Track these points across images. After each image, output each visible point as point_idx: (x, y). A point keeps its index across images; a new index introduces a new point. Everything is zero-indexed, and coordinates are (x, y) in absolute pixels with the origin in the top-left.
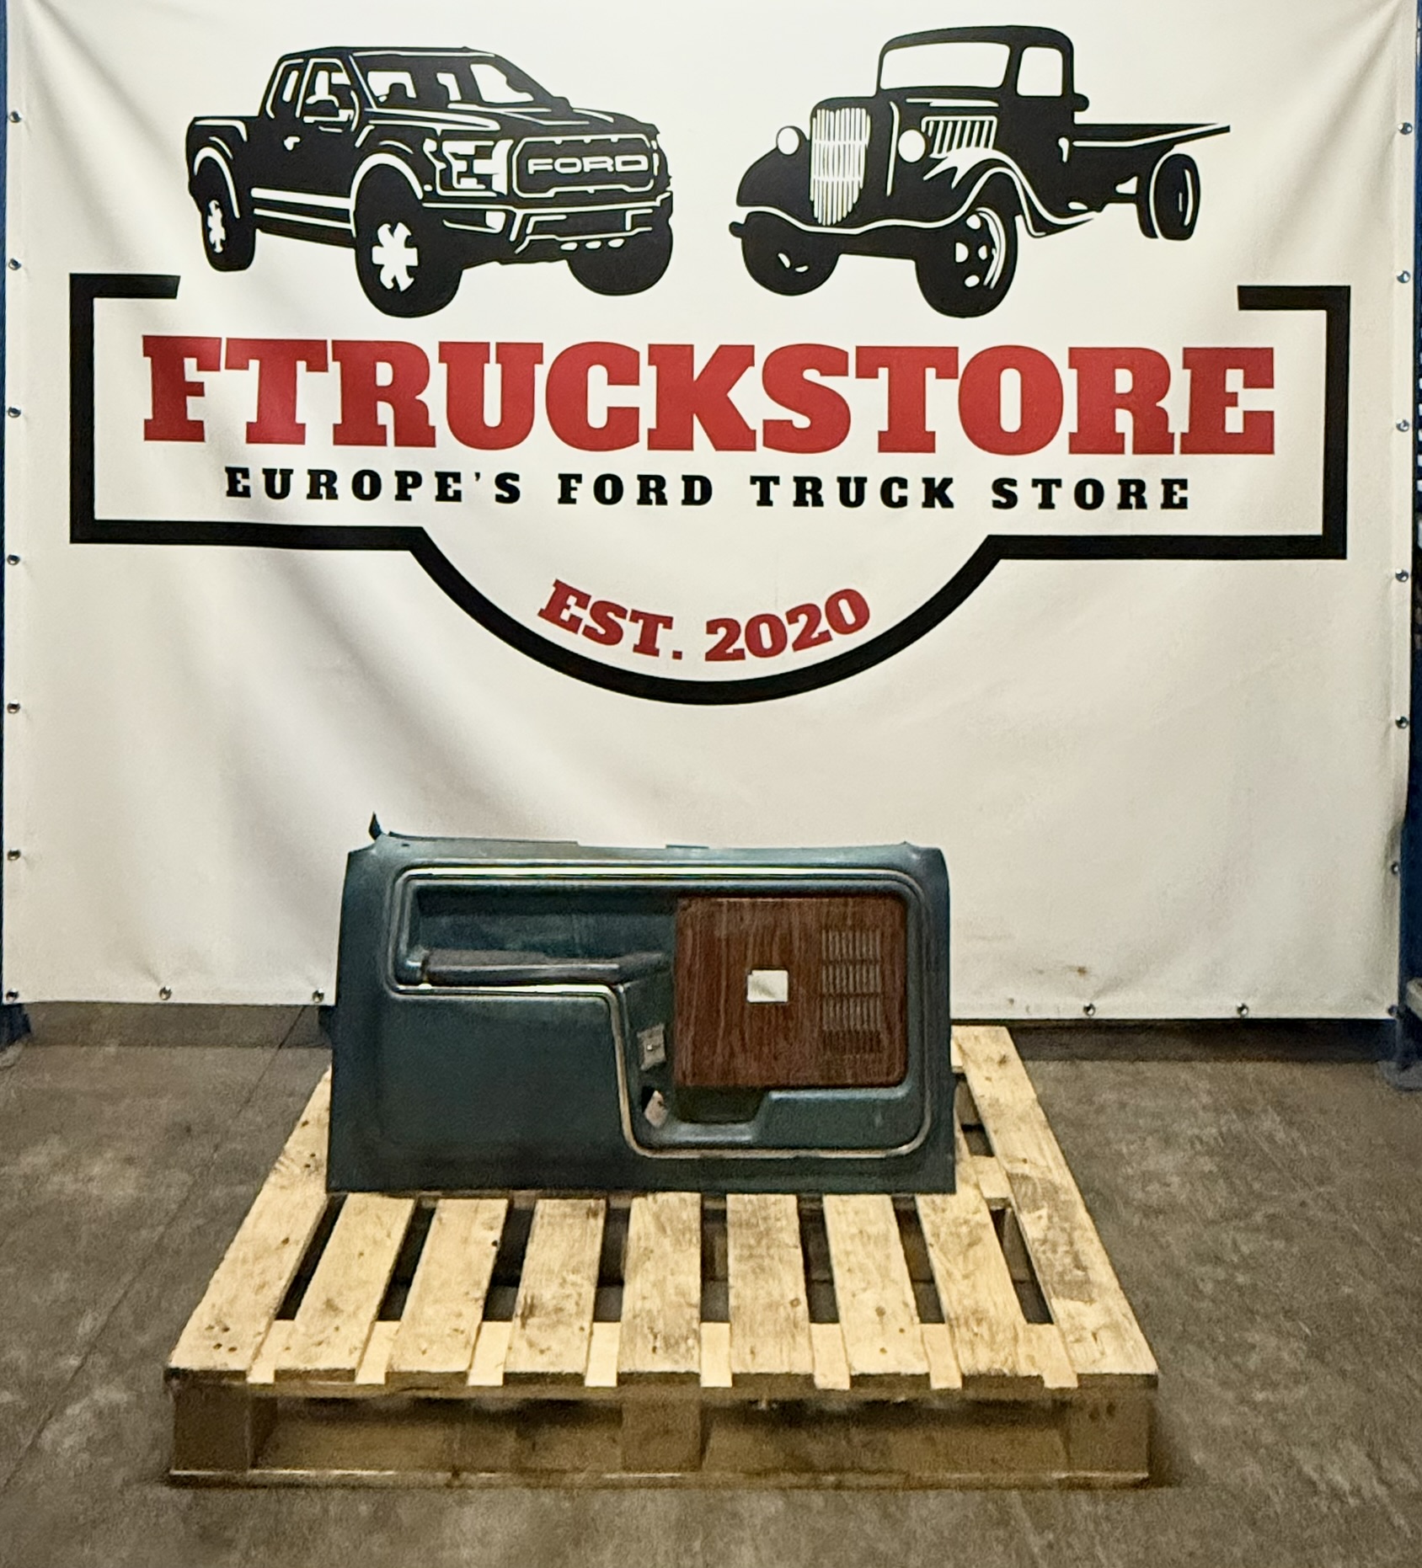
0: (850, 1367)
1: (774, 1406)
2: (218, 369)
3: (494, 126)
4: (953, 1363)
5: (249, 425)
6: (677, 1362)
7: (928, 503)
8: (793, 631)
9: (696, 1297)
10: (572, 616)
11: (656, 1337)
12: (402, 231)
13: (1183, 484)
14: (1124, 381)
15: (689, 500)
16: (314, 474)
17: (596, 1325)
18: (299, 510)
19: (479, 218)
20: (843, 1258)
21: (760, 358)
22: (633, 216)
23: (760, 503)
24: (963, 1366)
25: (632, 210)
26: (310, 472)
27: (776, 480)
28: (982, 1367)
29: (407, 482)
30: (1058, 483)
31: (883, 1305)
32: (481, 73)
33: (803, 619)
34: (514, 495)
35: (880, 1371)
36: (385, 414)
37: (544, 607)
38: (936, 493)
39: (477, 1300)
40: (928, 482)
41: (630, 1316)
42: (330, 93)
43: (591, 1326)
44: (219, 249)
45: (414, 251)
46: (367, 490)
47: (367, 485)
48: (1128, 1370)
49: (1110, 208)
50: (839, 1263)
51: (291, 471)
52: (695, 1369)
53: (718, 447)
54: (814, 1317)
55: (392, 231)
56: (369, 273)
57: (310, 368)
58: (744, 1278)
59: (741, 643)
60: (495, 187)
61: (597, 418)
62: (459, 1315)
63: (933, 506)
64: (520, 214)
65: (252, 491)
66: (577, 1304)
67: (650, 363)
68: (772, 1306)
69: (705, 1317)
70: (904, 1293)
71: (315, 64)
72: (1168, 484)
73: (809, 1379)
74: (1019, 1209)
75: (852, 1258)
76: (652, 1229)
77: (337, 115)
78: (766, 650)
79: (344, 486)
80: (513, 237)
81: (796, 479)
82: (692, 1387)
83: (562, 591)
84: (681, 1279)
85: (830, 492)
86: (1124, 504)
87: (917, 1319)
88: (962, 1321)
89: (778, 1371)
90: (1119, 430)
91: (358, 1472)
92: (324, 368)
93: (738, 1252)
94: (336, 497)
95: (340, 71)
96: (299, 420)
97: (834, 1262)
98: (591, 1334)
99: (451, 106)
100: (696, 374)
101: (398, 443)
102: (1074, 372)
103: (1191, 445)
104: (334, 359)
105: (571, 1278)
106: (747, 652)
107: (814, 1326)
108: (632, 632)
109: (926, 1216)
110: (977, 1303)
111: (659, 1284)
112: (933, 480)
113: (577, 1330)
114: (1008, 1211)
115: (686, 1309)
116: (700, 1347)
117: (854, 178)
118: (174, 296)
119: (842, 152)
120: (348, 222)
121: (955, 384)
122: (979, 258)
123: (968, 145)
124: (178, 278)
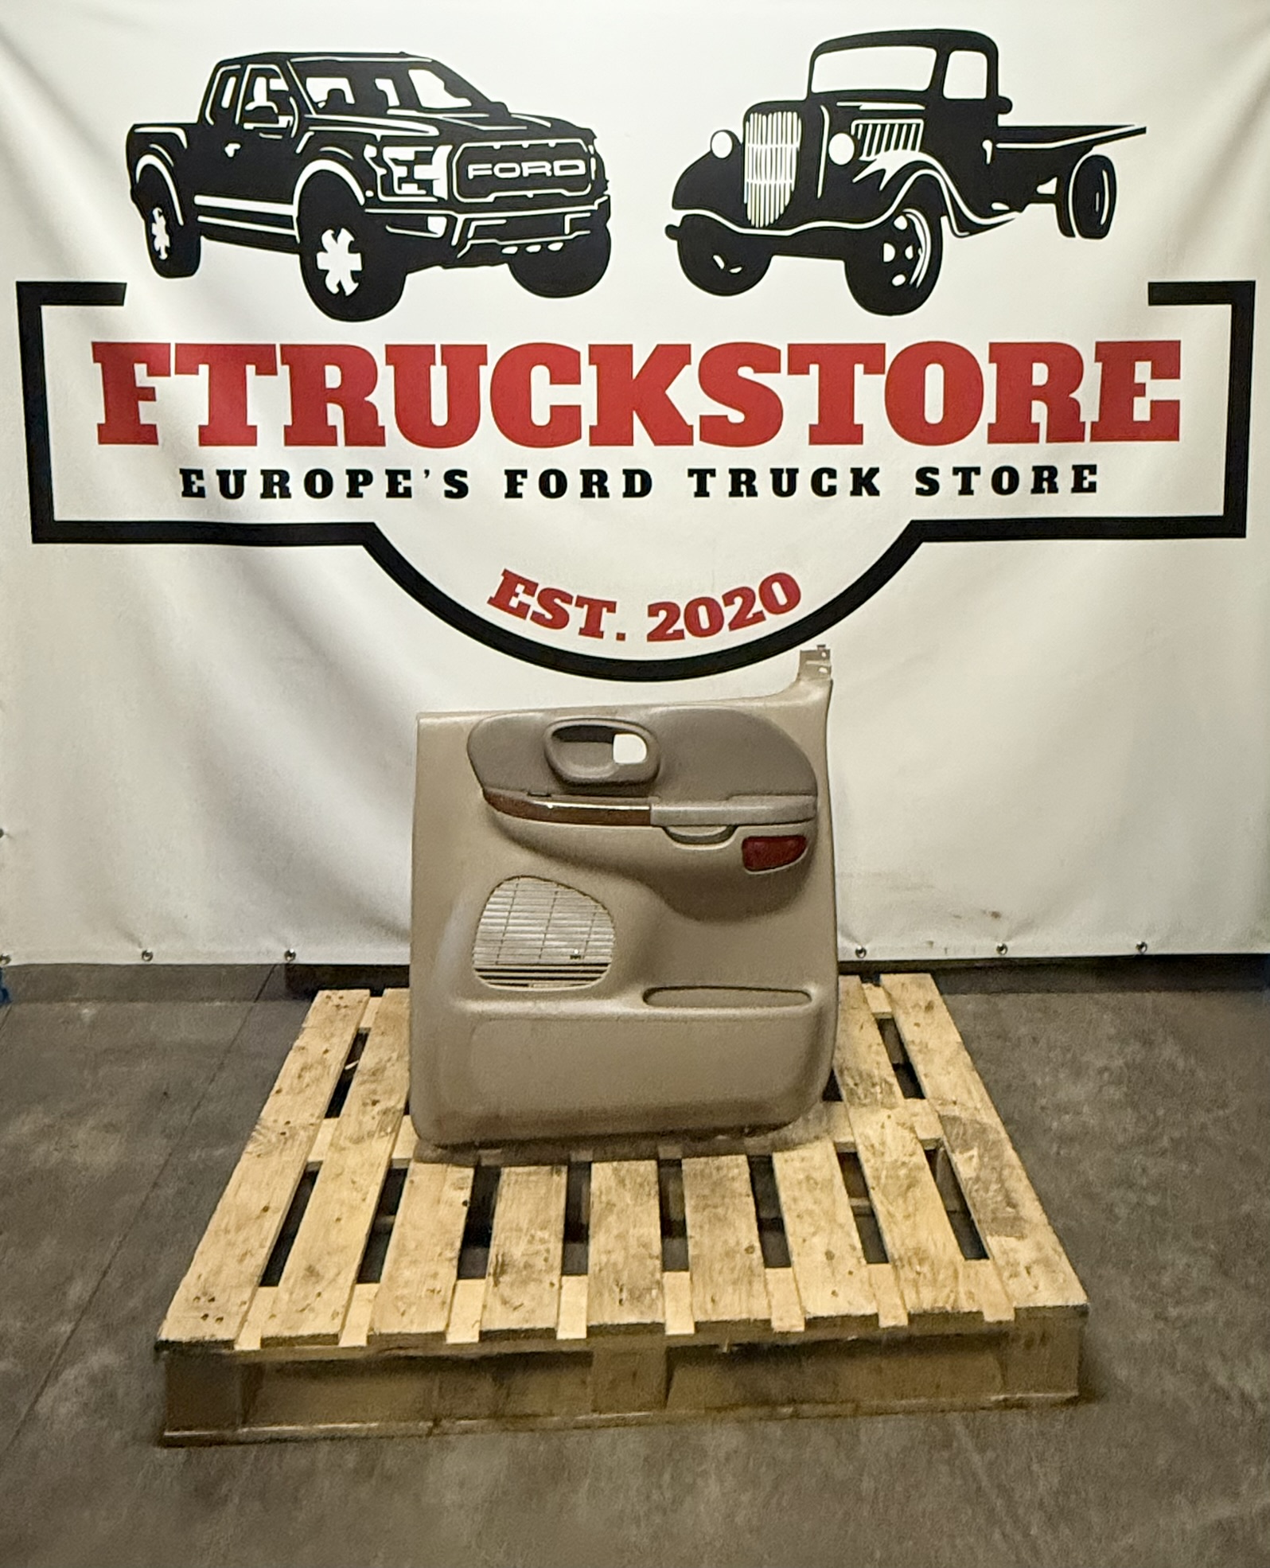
0: (804, 1311)
3: (433, 131)
4: (898, 1301)
5: (201, 427)
6: (643, 1313)
7: (857, 492)
8: (730, 613)
9: (657, 1247)
10: (520, 603)
11: (621, 1290)
12: (346, 237)
13: (1093, 469)
14: (1040, 374)
15: (629, 492)
16: (267, 475)
17: (565, 1278)
18: (254, 508)
19: (421, 223)
20: (792, 1205)
21: (696, 357)
22: (572, 220)
23: (697, 495)
24: (908, 1307)
25: (571, 213)
26: (263, 472)
27: (713, 472)
28: (927, 1305)
29: (358, 480)
30: (977, 471)
31: (832, 1248)
32: (418, 77)
33: (738, 601)
34: (463, 491)
35: (833, 1313)
36: (335, 415)
37: (493, 595)
38: (864, 482)
39: (451, 1260)
40: (856, 472)
41: (597, 1268)
42: (269, 99)
43: (560, 1281)
44: (164, 256)
45: (358, 255)
46: (319, 489)
47: (318, 484)
48: (1060, 1303)
49: (1031, 207)
50: (789, 1209)
52: (660, 1320)
53: (658, 441)
54: (768, 1264)
55: (335, 237)
56: (314, 279)
57: (258, 372)
58: (701, 1227)
59: (680, 624)
60: (436, 193)
61: (540, 416)
62: (436, 1276)
63: (860, 494)
64: (461, 218)
65: (207, 493)
66: (546, 1260)
67: (591, 363)
68: (729, 1254)
69: (665, 1268)
70: (850, 1236)
71: (252, 70)
72: (1078, 470)
73: (768, 1322)
74: (953, 1150)
75: (801, 1206)
76: (613, 1183)
77: (277, 122)
78: (702, 630)
79: (296, 485)
80: (454, 242)
81: (732, 471)
82: (658, 1336)
83: (510, 581)
84: (644, 1231)
85: (764, 483)
86: (1037, 489)
87: (864, 1261)
88: (905, 1262)
89: (737, 1318)
90: (1034, 420)
91: (344, 1425)
92: (274, 372)
93: (693, 1203)
94: (289, 496)
95: (279, 77)
96: (250, 422)
97: (784, 1208)
98: (561, 1287)
99: (390, 112)
100: (635, 372)
101: (348, 443)
102: (994, 366)
103: (1102, 433)
104: (283, 363)
105: (539, 1234)
106: (687, 633)
107: (771, 1272)
108: (578, 616)
109: (868, 1161)
110: (920, 1243)
111: (621, 1237)
112: (860, 470)
113: (547, 1285)
114: (942, 1149)
115: (649, 1262)
116: (663, 1297)
117: (786, 181)
118: (121, 303)
119: (776, 154)
120: (292, 228)
121: (881, 379)
122: (906, 257)
123: (896, 147)
124: (125, 284)
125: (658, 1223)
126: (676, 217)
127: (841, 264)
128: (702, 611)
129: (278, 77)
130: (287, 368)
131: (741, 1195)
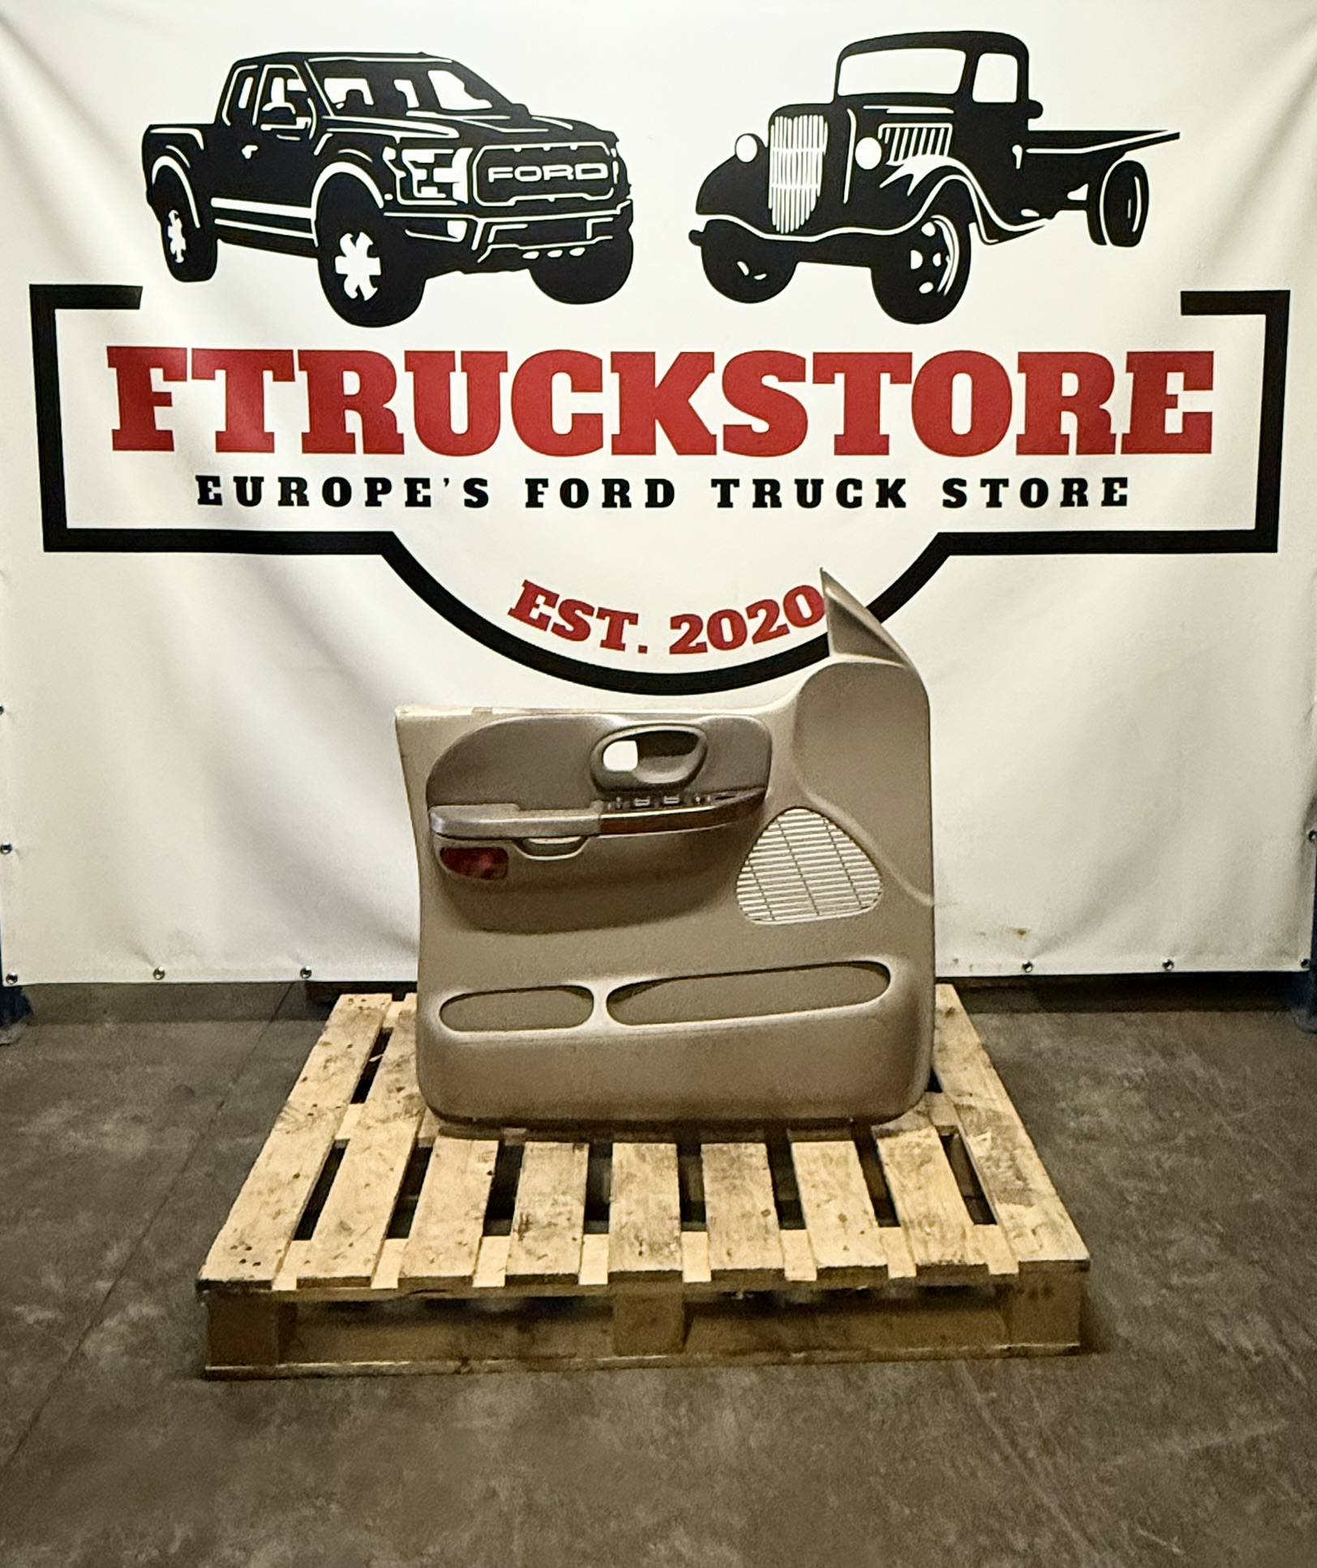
0: (817, 1262)
1: (750, 1296)
2: (185, 379)
3: (453, 133)
4: (909, 1257)
5: (218, 433)
6: (661, 1263)
7: (882, 503)
8: (753, 626)
9: (677, 1212)
10: (541, 615)
11: (641, 1245)
13: (1123, 482)
14: (1070, 384)
15: (652, 502)
16: (285, 482)
17: (588, 1237)
18: (270, 516)
19: (441, 227)
20: (808, 1177)
21: (720, 365)
22: (594, 225)
23: (720, 505)
24: (917, 1261)
25: (593, 218)
26: (281, 479)
27: (736, 483)
28: (934, 1259)
29: (377, 488)
30: (1006, 482)
31: (845, 1213)
32: (439, 79)
33: (762, 614)
34: (483, 500)
35: (844, 1265)
36: (353, 422)
37: (514, 607)
38: (890, 493)
39: (477, 1219)
41: (618, 1227)
42: (286, 100)
43: (582, 1238)
44: (180, 259)
45: (377, 260)
46: (337, 497)
47: (337, 492)
48: (1063, 1258)
49: (1061, 214)
50: (806, 1181)
51: (261, 479)
52: (679, 1268)
53: (681, 451)
54: (782, 1225)
55: (354, 240)
56: (332, 283)
57: (275, 379)
58: (719, 1195)
59: (703, 637)
60: (456, 196)
61: (562, 424)
62: (462, 1231)
63: (886, 505)
64: (481, 222)
65: (223, 499)
66: (569, 1219)
67: (613, 370)
68: (746, 1216)
69: (683, 1229)
70: (862, 1202)
71: (270, 70)
72: (1109, 483)
73: (781, 1271)
74: (967, 1134)
75: (817, 1178)
76: (634, 1158)
77: (295, 123)
78: (727, 643)
79: (314, 492)
80: (475, 247)
81: (755, 482)
82: (675, 1285)
83: (531, 592)
84: (661, 1197)
85: (788, 493)
86: (1067, 502)
87: (875, 1225)
88: (916, 1225)
89: (752, 1268)
90: (1064, 431)
92: (292, 378)
93: (711, 1174)
94: (307, 504)
96: (267, 429)
97: (799, 1180)
98: (583, 1243)
99: (409, 114)
100: (657, 383)
101: (366, 451)
102: (1023, 376)
103: (1132, 445)
104: (301, 369)
105: (561, 1199)
106: (709, 645)
107: (784, 1231)
108: (599, 628)
110: (929, 1208)
111: (643, 1202)
112: (886, 481)
113: (570, 1241)
114: (956, 1136)
115: (668, 1222)
116: (682, 1250)
117: (811, 185)
118: (136, 306)
119: (799, 160)
120: (310, 231)
121: (908, 389)
122: (934, 265)
123: (924, 152)
124: (140, 288)
125: (677, 1189)
126: (700, 223)
127: (867, 272)
128: (726, 624)
129: (296, 78)
130: (305, 374)
131: (757, 1169)
